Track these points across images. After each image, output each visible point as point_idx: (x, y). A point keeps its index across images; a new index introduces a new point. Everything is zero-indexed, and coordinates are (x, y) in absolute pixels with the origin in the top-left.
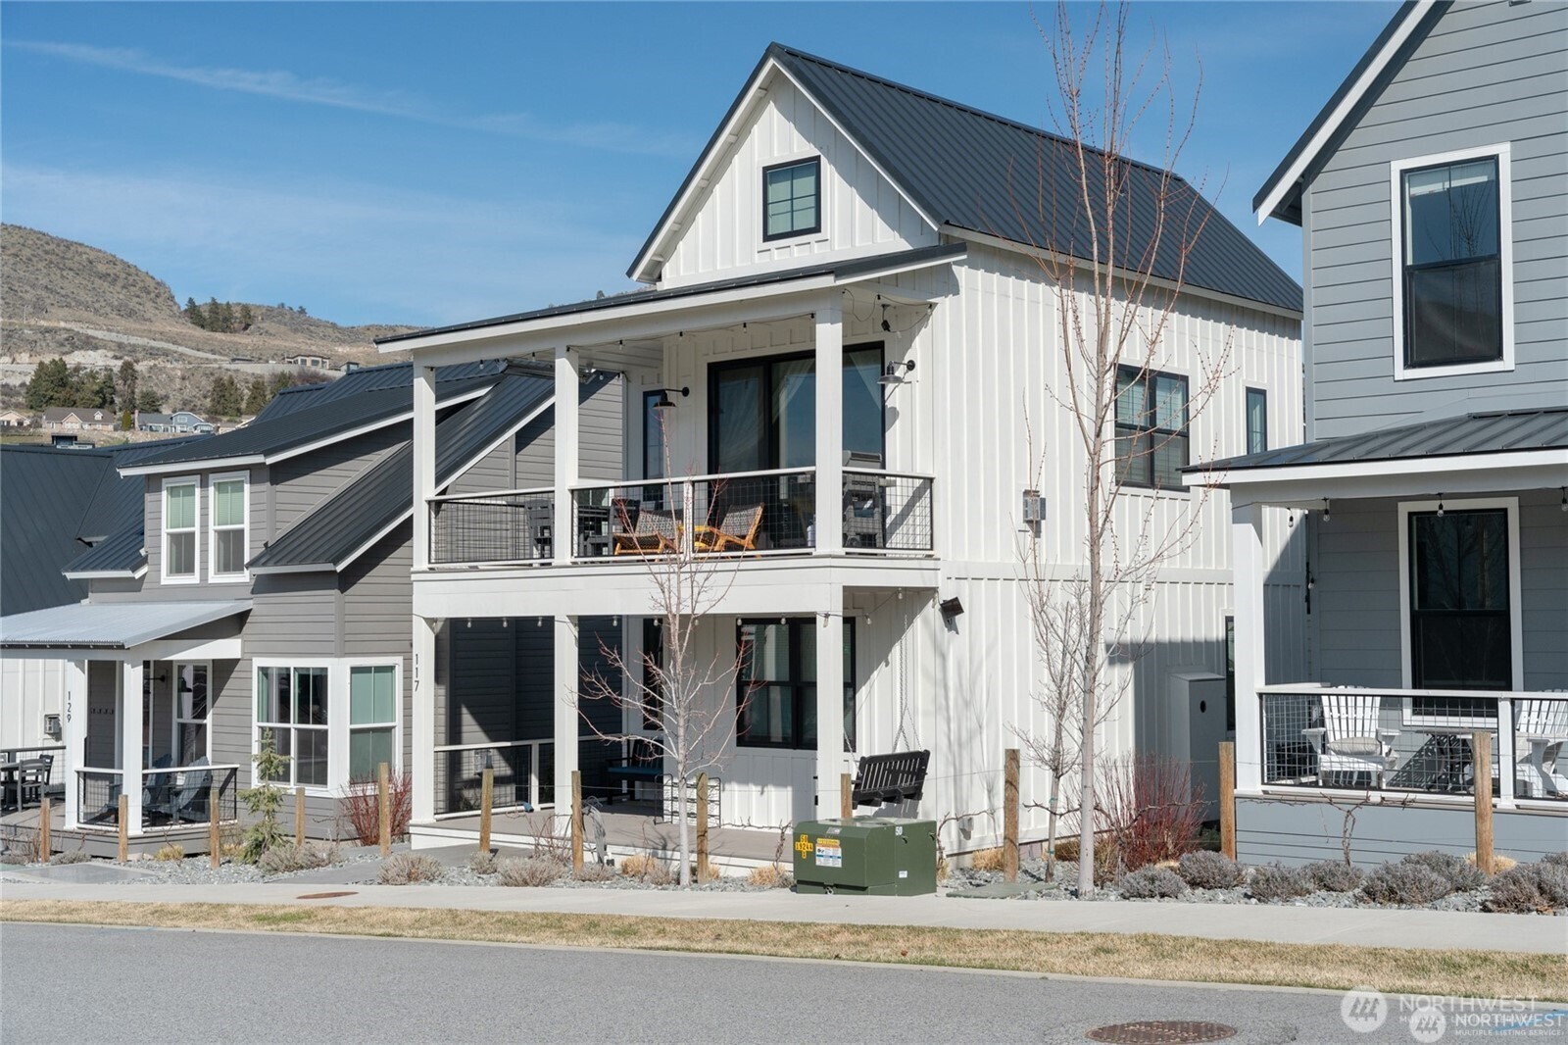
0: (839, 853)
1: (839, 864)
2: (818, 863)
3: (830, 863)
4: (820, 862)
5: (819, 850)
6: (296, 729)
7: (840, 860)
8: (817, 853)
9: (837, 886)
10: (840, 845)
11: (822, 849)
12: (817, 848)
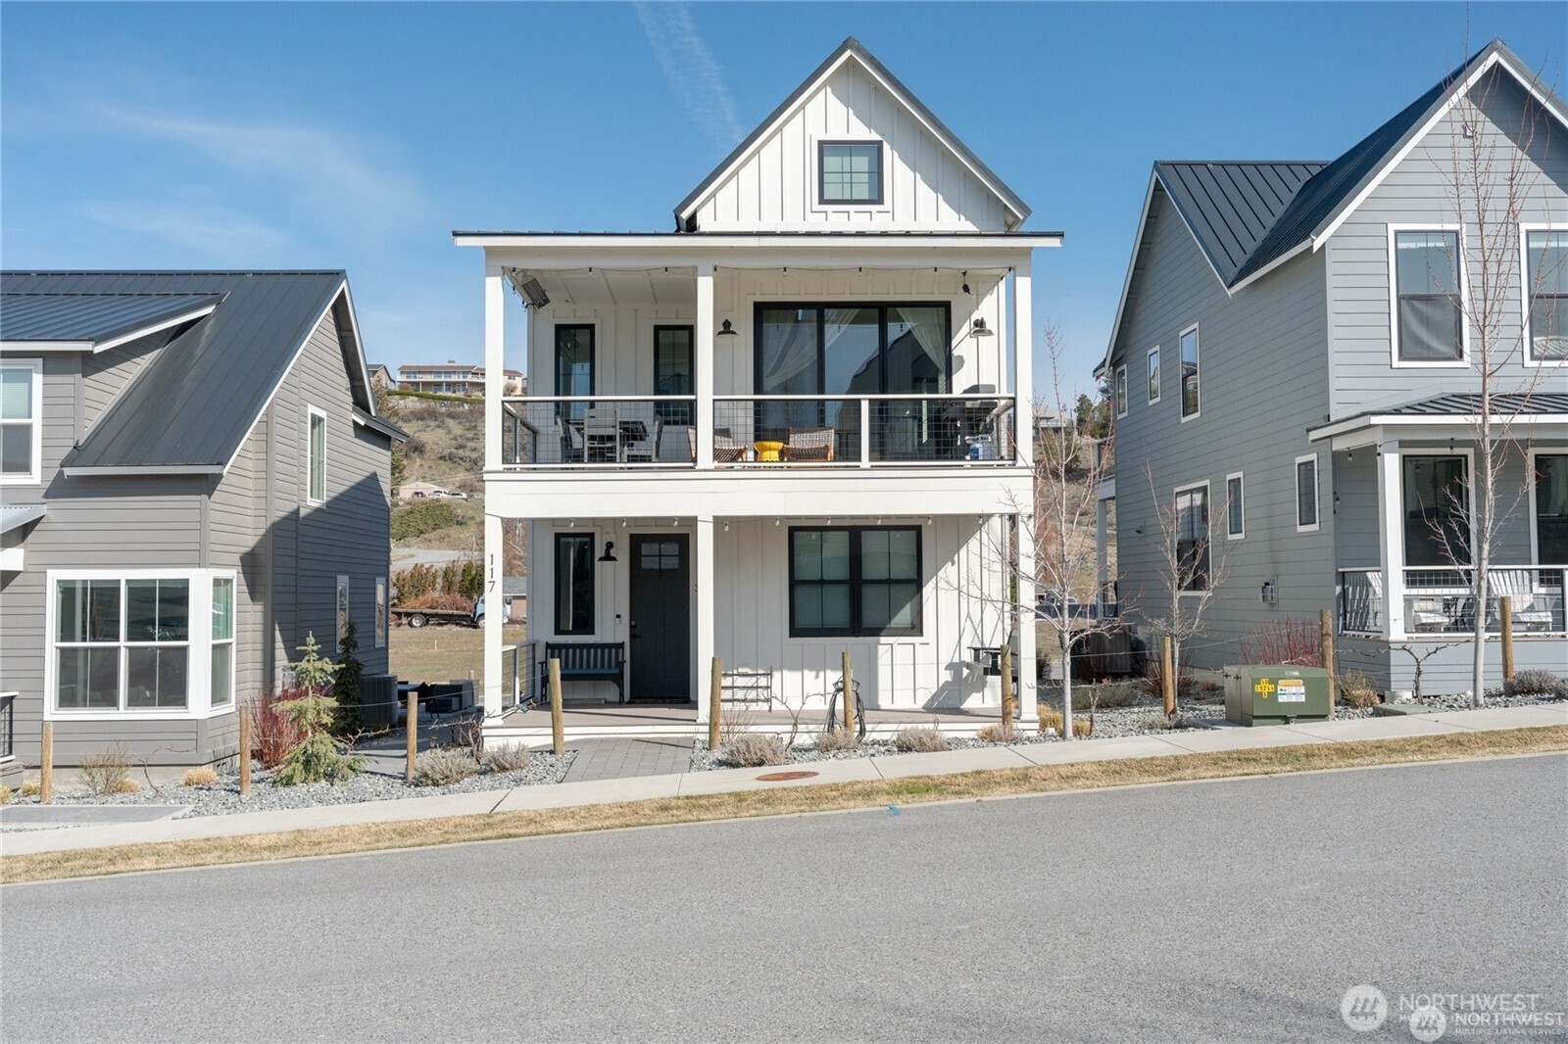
0: (1303, 690)
1: (1303, 699)
2: (1280, 700)
3: (1294, 699)
4: (1281, 699)
5: (1281, 690)
6: (127, 647)
7: (1304, 696)
8: (1279, 692)
9: (1299, 717)
10: (1304, 684)
11: (1284, 688)
12: (1279, 688)
